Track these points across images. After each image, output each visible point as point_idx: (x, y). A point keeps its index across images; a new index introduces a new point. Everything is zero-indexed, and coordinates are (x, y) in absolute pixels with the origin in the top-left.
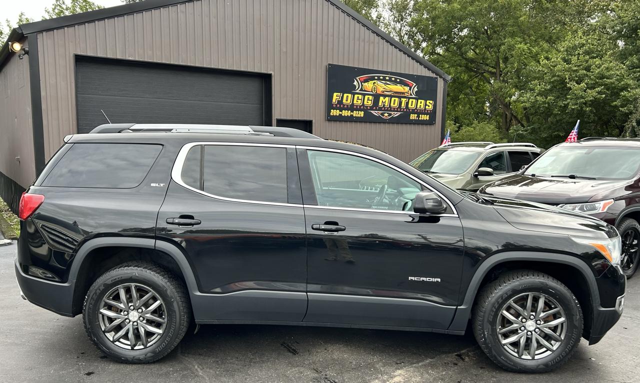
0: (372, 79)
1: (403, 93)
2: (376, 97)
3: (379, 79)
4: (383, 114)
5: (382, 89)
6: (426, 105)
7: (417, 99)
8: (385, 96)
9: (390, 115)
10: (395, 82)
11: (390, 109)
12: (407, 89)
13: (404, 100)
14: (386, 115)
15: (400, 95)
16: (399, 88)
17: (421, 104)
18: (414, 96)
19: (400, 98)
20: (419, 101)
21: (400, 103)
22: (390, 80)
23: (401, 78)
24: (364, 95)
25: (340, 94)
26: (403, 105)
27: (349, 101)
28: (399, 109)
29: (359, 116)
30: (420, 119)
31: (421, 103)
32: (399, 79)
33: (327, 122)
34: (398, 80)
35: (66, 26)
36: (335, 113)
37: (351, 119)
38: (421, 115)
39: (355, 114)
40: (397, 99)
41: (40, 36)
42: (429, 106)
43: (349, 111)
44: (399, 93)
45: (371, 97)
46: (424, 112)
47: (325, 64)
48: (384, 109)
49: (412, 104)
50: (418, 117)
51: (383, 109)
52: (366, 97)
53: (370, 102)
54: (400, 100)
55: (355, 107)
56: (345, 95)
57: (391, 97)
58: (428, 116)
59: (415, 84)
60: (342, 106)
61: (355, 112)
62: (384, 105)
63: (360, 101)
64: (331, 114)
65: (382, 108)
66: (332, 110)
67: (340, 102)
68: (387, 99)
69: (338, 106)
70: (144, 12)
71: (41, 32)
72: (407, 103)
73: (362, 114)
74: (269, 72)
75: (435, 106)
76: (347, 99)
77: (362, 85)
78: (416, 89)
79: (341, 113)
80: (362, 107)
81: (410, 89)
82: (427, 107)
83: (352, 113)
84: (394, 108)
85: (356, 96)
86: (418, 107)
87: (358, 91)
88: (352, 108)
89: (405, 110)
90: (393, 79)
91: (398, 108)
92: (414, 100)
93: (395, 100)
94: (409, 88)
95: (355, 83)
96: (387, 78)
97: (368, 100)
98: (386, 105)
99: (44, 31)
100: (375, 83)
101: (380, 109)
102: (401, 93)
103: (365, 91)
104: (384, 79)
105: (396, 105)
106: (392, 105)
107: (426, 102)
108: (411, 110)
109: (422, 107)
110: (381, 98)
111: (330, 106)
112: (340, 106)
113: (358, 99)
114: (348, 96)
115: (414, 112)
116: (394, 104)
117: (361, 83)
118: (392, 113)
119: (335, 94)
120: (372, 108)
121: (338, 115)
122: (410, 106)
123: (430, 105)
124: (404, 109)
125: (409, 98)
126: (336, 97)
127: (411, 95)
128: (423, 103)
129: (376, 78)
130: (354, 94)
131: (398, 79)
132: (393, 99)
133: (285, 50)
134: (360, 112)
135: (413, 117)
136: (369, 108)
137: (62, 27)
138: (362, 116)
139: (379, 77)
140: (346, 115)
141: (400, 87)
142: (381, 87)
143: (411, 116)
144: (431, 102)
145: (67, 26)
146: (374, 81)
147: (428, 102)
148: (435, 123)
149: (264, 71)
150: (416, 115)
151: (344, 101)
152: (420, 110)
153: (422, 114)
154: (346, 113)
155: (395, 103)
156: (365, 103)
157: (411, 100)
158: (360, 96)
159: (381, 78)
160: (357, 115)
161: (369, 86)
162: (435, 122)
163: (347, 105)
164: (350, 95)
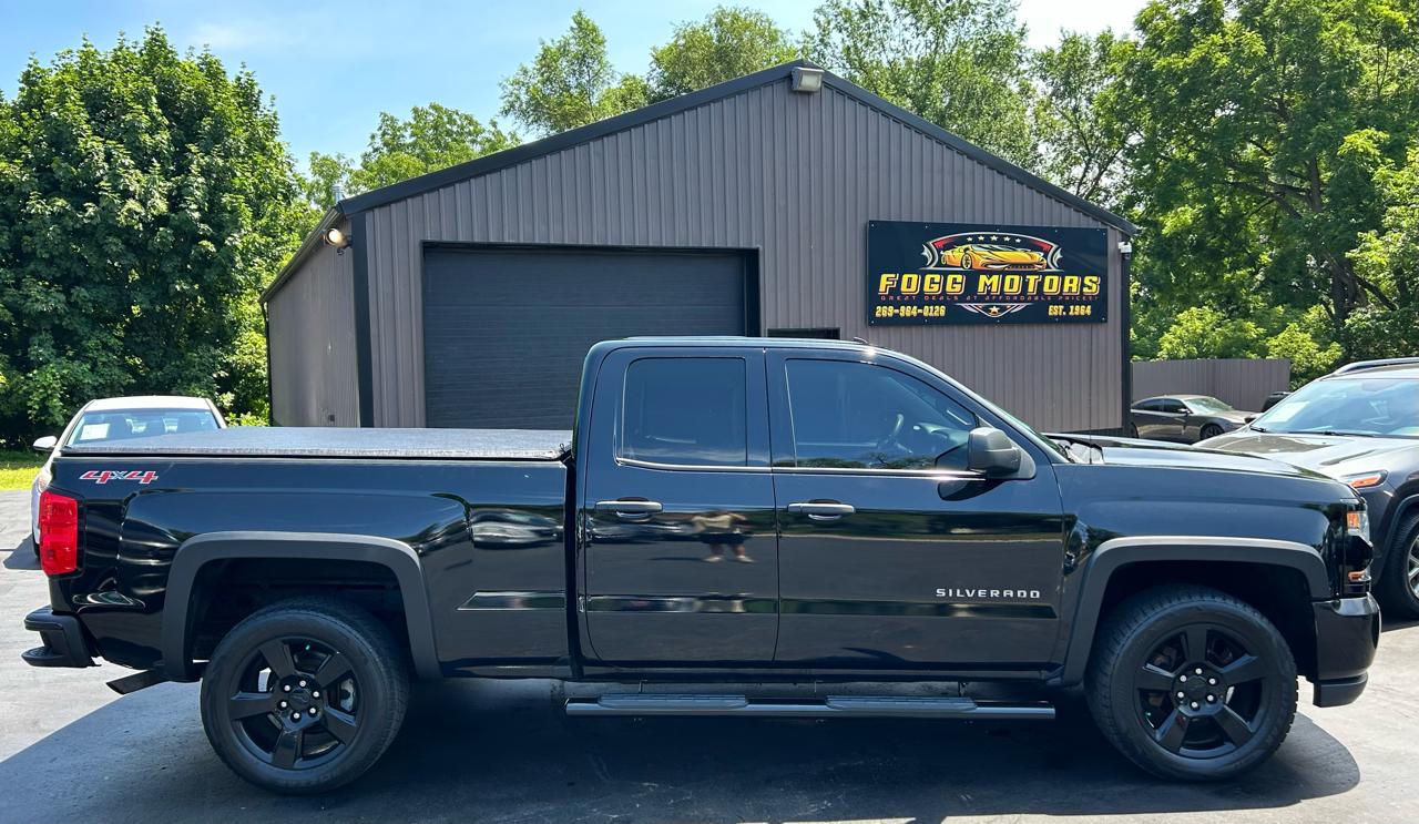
0: (962, 241)
1: (1031, 265)
2: (972, 276)
3: (975, 241)
4: (987, 309)
5: (982, 261)
6: (1083, 285)
7: (1062, 275)
8: (990, 273)
9: (1002, 309)
10: (1012, 245)
11: (1003, 297)
12: (1038, 256)
13: (1032, 279)
14: (995, 309)
15: (1022, 270)
16: (1020, 256)
17: (1072, 284)
18: (1054, 270)
19: (1023, 274)
20: (1068, 278)
21: (1025, 285)
22: (1000, 241)
23: (1025, 235)
24: (945, 274)
25: (893, 276)
26: (1031, 289)
27: (913, 288)
28: (1022, 298)
29: (936, 314)
30: (1071, 313)
31: (1071, 281)
32: (1020, 238)
33: (869, 329)
34: (1018, 241)
35: (409, 197)
36: (884, 311)
37: (919, 321)
38: (1072, 307)
39: (927, 311)
40: (1016, 278)
41: (369, 216)
42: (1090, 288)
43: (915, 307)
44: (1021, 265)
45: (959, 278)
46: (1080, 300)
47: (862, 221)
48: (989, 298)
49: (1052, 285)
50: (1067, 310)
51: (987, 298)
52: (950, 278)
53: (958, 287)
54: (1024, 278)
55: (926, 298)
56: (905, 277)
57: (1004, 273)
58: (1089, 307)
59: (1055, 246)
60: (898, 298)
61: (926, 307)
62: (989, 292)
63: (936, 287)
64: (877, 315)
65: (985, 296)
66: (879, 307)
67: (896, 291)
68: (995, 278)
69: (892, 298)
70: (534, 162)
71: (372, 209)
72: (1041, 285)
73: (941, 311)
74: (754, 246)
75: (1104, 286)
76: (910, 283)
77: (940, 256)
78: (1058, 255)
79: (897, 311)
80: (942, 298)
81: (1045, 257)
82: (1085, 290)
83: (920, 311)
84: (1012, 296)
85: (928, 277)
86: (1066, 290)
87: (931, 268)
88: (920, 299)
89: (1036, 298)
90: (1007, 239)
91: (1020, 295)
92: (1056, 278)
93: (1012, 280)
94: (1042, 254)
95: (926, 252)
96: (994, 238)
97: (954, 281)
98: (994, 289)
99: (376, 207)
100: (967, 249)
101: (981, 299)
102: (1025, 265)
103: (946, 266)
104: (987, 240)
105: (1015, 289)
106: (1006, 289)
107: (1083, 280)
108: (1049, 298)
109: (1074, 290)
110: (983, 278)
111: (873, 299)
112: (896, 297)
113: (932, 281)
114: (910, 279)
115: (1055, 300)
116: (1011, 287)
117: (939, 252)
118: (1008, 305)
119: (884, 277)
120: (962, 298)
121: (890, 315)
122: (1046, 289)
123: (1092, 284)
124: (1032, 296)
125: (1045, 274)
126: (886, 281)
127: (1048, 267)
128: (1075, 281)
129: (970, 239)
130: (923, 274)
131: (1017, 238)
132: (1008, 278)
133: (782, 203)
134: (937, 307)
135: (1054, 310)
136: (956, 298)
137: (405, 199)
138: (943, 313)
139: (975, 237)
140: (908, 315)
141: (1023, 254)
142: (980, 255)
143: (1050, 310)
144: (1095, 279)
145: (412, 196)
146: (965, 247)
147: (1087, 280)
148: (1106, 321)
149: (743, 245)
150: (1061, 307)
151: (904, 288)
152: (1070, 296)
153: (1075, 303)
154: (906, 311)
155: (1013, 284)
156: (948, 289)
157: (1048, 278)
158: (937, 278)
159: (981, 238)
160: (931, 314)
161: (955, 255)
162: (1106, 318)
163: (911, 296)
164: (915, 277)
